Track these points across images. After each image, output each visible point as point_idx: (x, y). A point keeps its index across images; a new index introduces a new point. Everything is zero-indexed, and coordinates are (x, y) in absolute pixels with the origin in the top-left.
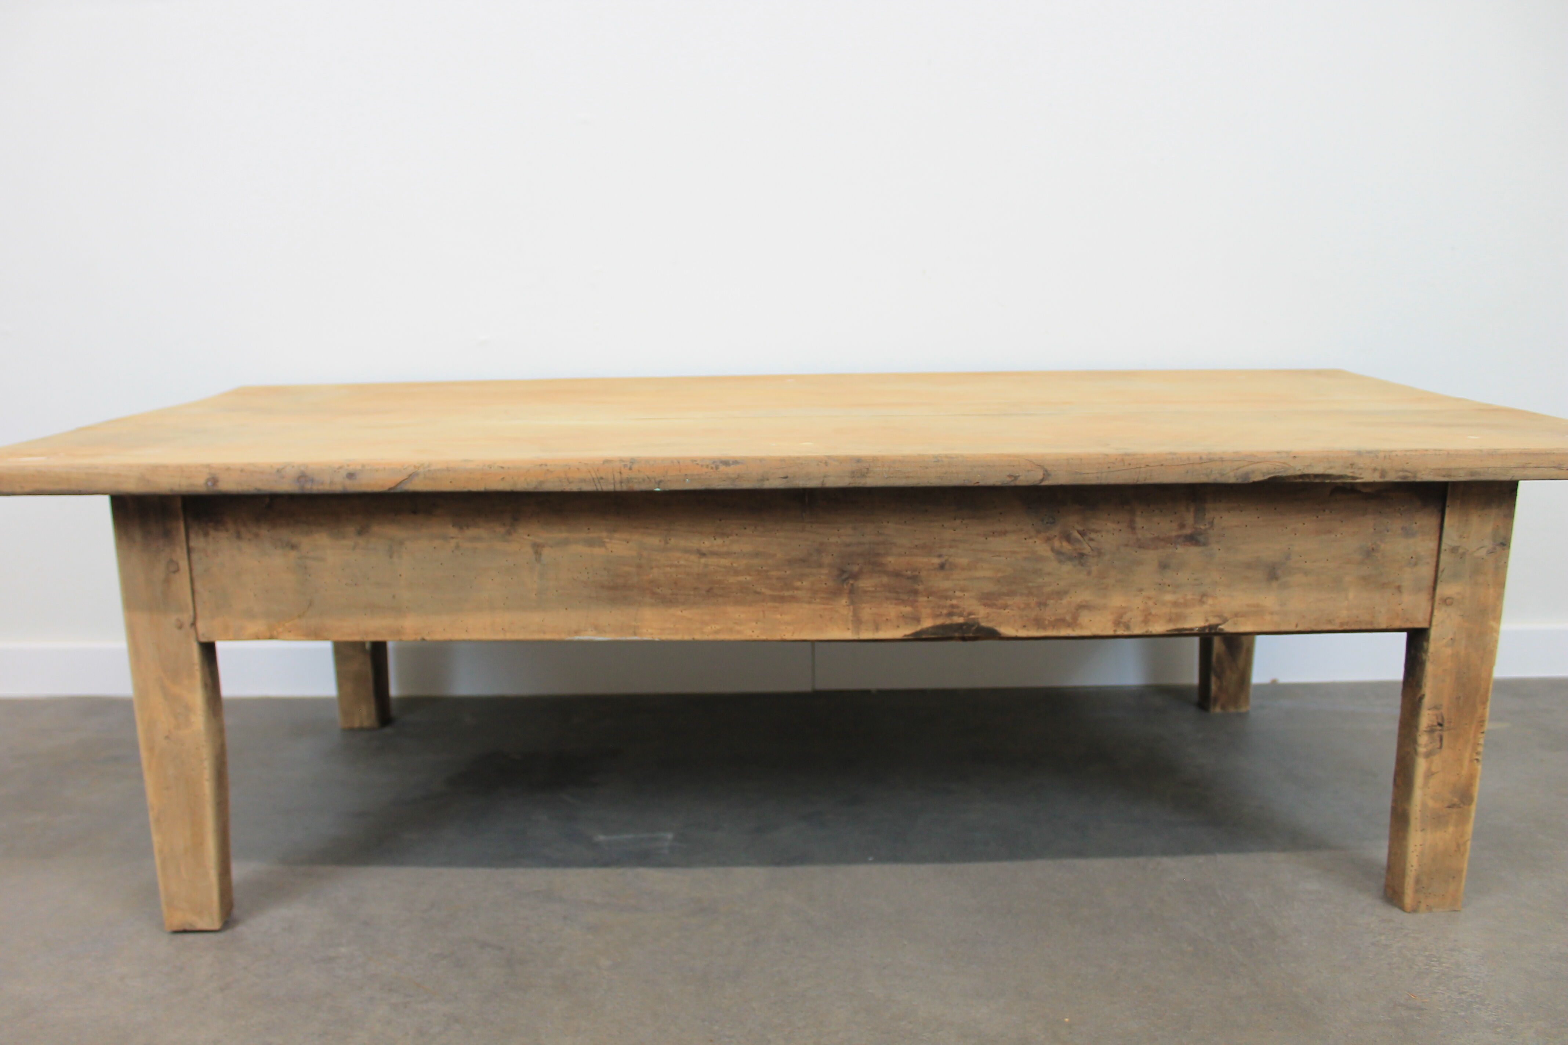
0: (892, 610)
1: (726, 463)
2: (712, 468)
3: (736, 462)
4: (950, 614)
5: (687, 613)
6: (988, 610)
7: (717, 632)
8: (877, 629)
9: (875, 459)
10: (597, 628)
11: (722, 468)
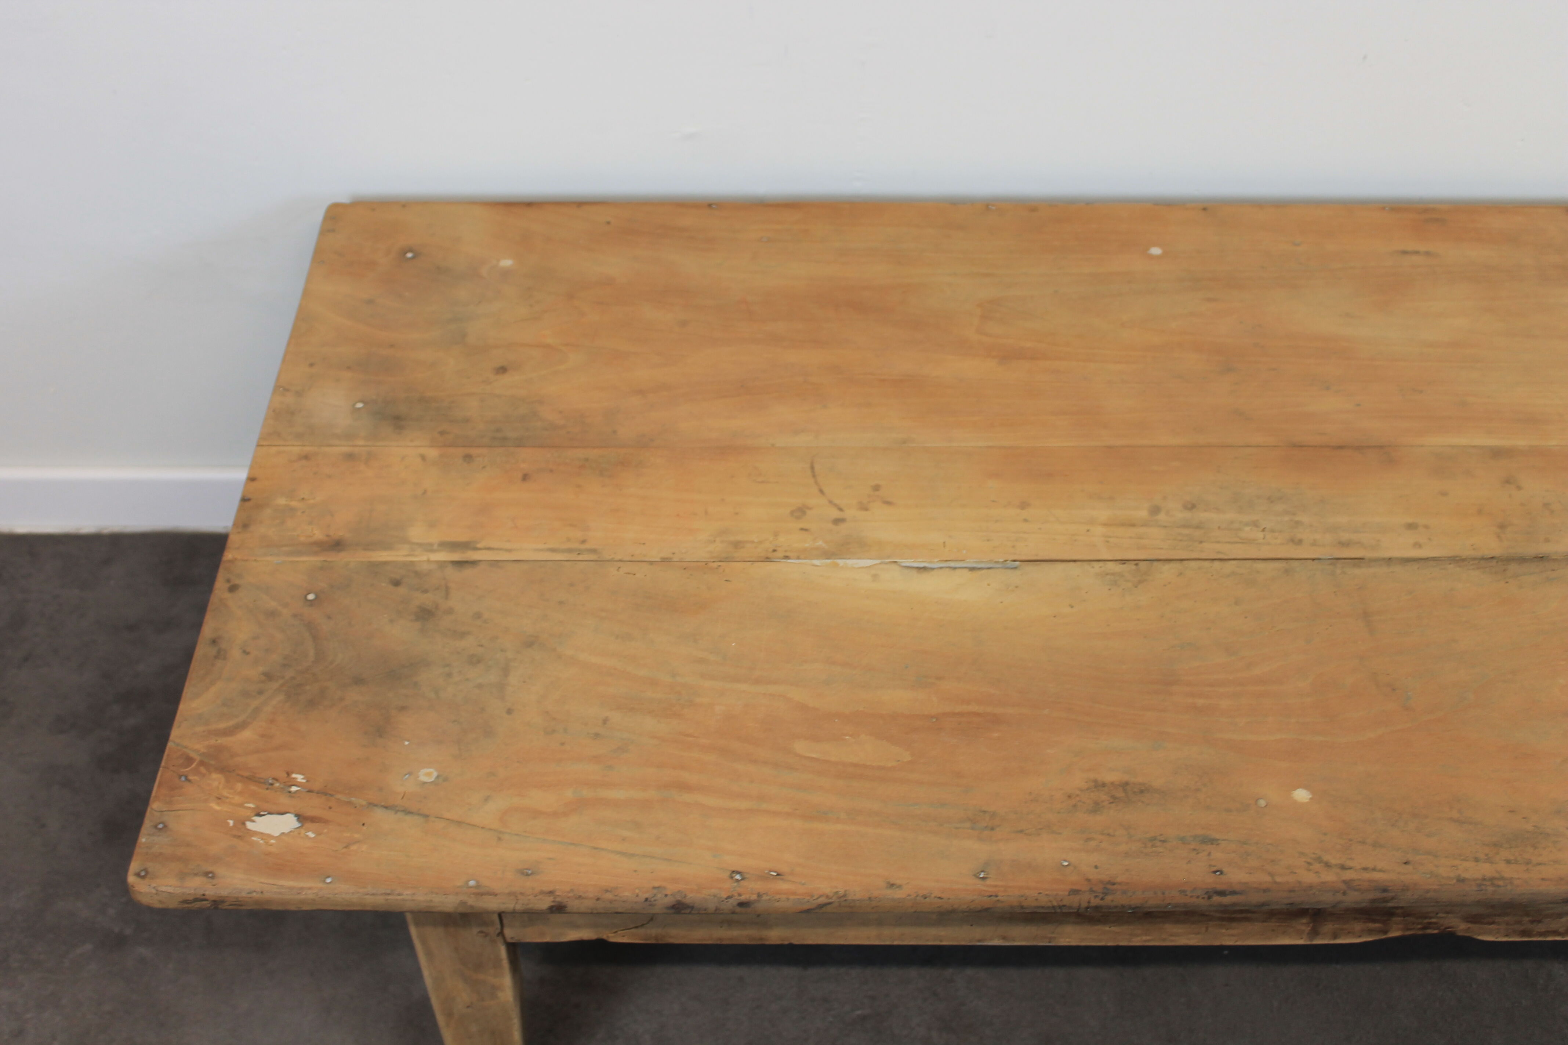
0: (1358, 926)
1: (1222, 893)
2: (1203, 898)
3: (1234, 893)
4: (1424, 928)
5: (1115, 929)
6: (1469, 925)
7: (1146, 941)
8: (1335, 937)
9: (1405, 888)
10: (1004, 938)
11: (1216, 899)
